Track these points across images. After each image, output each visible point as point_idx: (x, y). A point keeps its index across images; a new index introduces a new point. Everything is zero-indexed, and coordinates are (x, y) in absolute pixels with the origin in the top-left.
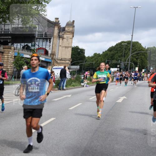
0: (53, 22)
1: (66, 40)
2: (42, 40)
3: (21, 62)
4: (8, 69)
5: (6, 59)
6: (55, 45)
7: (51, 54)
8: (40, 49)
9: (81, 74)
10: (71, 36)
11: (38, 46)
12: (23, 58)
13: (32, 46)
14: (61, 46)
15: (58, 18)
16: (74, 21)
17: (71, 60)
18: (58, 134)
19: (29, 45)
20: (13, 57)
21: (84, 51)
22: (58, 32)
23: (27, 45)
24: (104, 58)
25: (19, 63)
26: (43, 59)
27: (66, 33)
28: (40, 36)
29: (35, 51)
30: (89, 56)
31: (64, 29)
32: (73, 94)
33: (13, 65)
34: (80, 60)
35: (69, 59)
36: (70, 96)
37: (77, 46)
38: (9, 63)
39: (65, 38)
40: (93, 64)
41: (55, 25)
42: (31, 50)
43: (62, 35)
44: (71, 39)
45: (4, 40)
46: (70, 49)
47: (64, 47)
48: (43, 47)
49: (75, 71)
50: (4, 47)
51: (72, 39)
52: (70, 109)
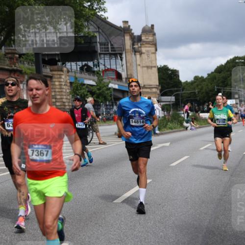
0: (121, 27)
1: (147, 57)
2: (108, 57)
3: (82, 91)
4: (64, 102)
5: (58, 87)
6: (131, 64)
7: (126, 79)
8: (108, 70)
9: (179, 109)
10: (153, 49)
11: (104, 65)
12: (84, 85)
13: (94, 66)
14: (139, 65)
15: (127, 22)
16: (153, 26)
17: (160, 88)
18: (160, 204)
19: (89, 64)
20: (69, 84)
21: (177, 73)
22: (131, 43)
23: (86, 65)
24: (211, 84)
25: (79, 94)
26: (116, 87)
27: (144, 45)
28: (104, 49)
29: (100, 75)
30: (187, 81)
31: (139, 39)
32: (173, 141)
33: (71, 96)
34: (173, 87)
35: (157, 85)
36: (168, 144)
37: (165, 66)
38: (64, 94)
39: (144, 53)
40: (195, 93)
41: (124, 33)
42: (94, 72)
43: (139, 47)
44: (154, 55)
45: (50, 57)
46: (155, 70)
47: (145, 67)
48: (112, 68)
49: (170, 105)
50: (51, 69)
51: (155, 53)
52: (172, 165)
